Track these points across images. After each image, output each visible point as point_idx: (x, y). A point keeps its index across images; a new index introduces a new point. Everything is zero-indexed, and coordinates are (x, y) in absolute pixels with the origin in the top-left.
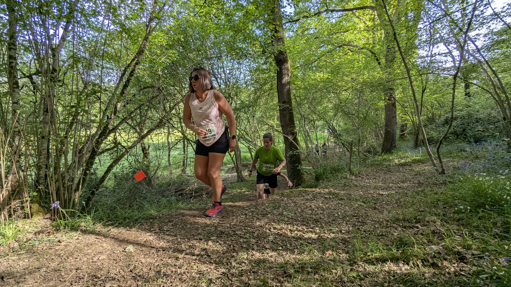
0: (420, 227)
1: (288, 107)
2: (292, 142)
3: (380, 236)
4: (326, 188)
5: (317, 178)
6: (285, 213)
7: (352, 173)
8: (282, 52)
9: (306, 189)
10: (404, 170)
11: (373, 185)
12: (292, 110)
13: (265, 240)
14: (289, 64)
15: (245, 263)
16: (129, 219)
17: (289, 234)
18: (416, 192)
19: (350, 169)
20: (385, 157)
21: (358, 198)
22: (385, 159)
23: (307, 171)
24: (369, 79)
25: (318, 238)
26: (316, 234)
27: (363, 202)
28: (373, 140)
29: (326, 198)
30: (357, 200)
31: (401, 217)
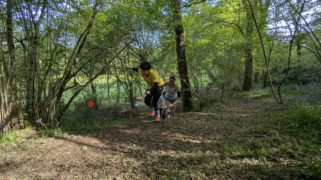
0: (266, 137)
1: (183, 62)
2: (186, 83)
3: (240, 142)
4: (207, 112)
5: (201, 106)
6: (181, 127)
7: (223, 103)
8: (180, 26)
9: (194, 113)
10: (257, 101)
11: (237, 110)
12: (186, 63)
13: (168, 144)
14: (184, 34)
15: (156, 158)
16: (84, 130)
17: (183, 140)
18: (264, 115)
19: (222, 101)
20: (245, 93)
21: (227, 118)
22: (245, 94)
23: (195, 102)
24: (236, 43)
25: (201, 143)
26: (200, 141)
27: (230, 121)
28: (237, 83)
29: (207, 118)
30: (226, 120)
31: (254, 131)
